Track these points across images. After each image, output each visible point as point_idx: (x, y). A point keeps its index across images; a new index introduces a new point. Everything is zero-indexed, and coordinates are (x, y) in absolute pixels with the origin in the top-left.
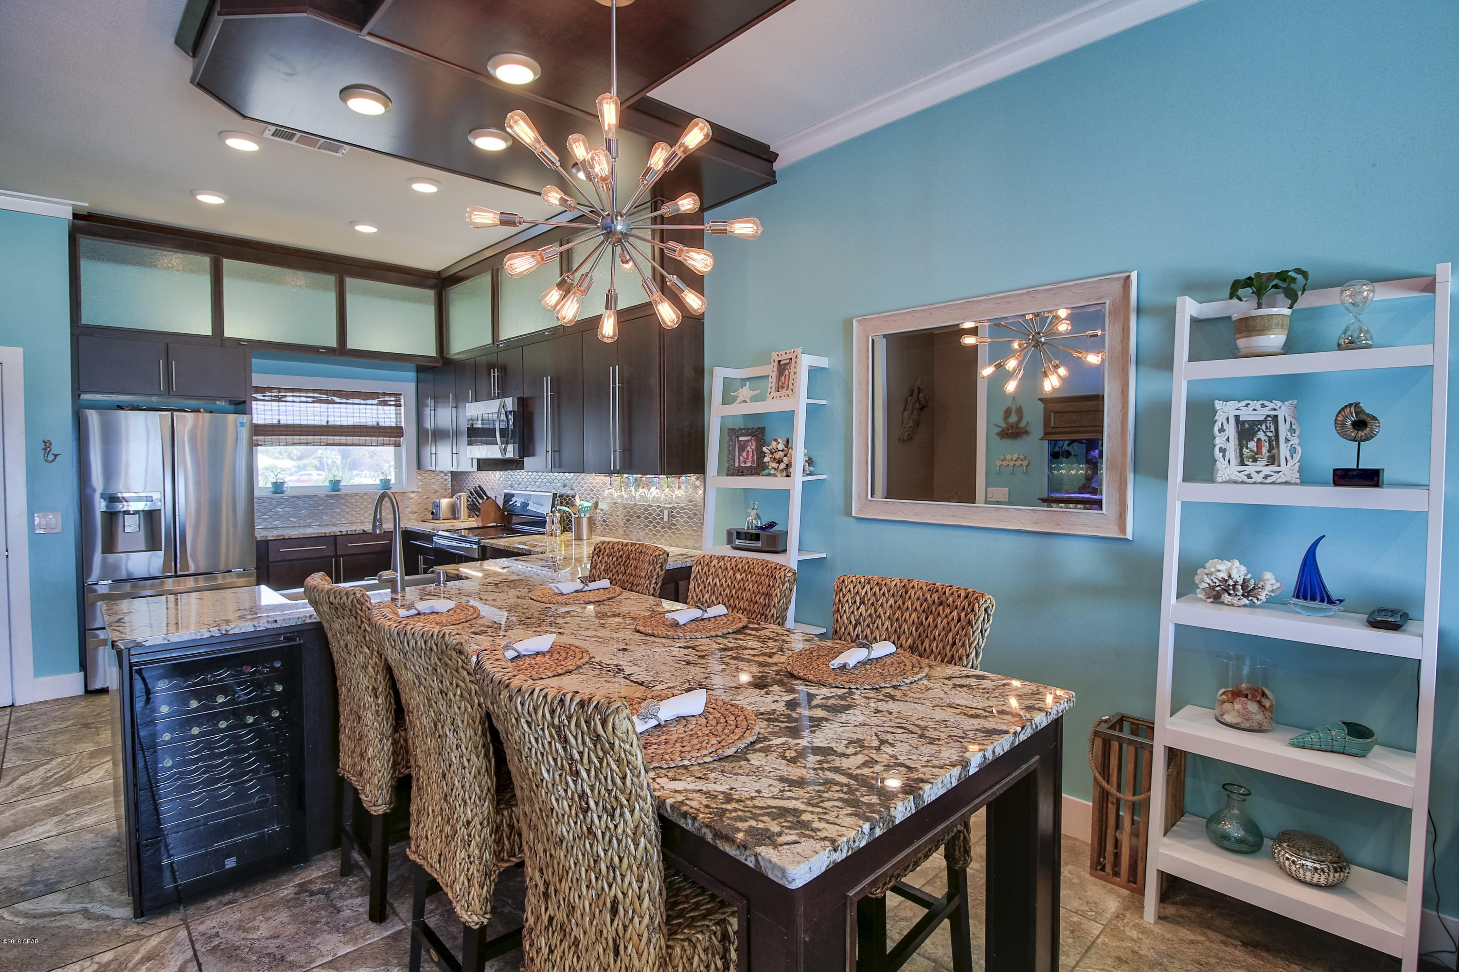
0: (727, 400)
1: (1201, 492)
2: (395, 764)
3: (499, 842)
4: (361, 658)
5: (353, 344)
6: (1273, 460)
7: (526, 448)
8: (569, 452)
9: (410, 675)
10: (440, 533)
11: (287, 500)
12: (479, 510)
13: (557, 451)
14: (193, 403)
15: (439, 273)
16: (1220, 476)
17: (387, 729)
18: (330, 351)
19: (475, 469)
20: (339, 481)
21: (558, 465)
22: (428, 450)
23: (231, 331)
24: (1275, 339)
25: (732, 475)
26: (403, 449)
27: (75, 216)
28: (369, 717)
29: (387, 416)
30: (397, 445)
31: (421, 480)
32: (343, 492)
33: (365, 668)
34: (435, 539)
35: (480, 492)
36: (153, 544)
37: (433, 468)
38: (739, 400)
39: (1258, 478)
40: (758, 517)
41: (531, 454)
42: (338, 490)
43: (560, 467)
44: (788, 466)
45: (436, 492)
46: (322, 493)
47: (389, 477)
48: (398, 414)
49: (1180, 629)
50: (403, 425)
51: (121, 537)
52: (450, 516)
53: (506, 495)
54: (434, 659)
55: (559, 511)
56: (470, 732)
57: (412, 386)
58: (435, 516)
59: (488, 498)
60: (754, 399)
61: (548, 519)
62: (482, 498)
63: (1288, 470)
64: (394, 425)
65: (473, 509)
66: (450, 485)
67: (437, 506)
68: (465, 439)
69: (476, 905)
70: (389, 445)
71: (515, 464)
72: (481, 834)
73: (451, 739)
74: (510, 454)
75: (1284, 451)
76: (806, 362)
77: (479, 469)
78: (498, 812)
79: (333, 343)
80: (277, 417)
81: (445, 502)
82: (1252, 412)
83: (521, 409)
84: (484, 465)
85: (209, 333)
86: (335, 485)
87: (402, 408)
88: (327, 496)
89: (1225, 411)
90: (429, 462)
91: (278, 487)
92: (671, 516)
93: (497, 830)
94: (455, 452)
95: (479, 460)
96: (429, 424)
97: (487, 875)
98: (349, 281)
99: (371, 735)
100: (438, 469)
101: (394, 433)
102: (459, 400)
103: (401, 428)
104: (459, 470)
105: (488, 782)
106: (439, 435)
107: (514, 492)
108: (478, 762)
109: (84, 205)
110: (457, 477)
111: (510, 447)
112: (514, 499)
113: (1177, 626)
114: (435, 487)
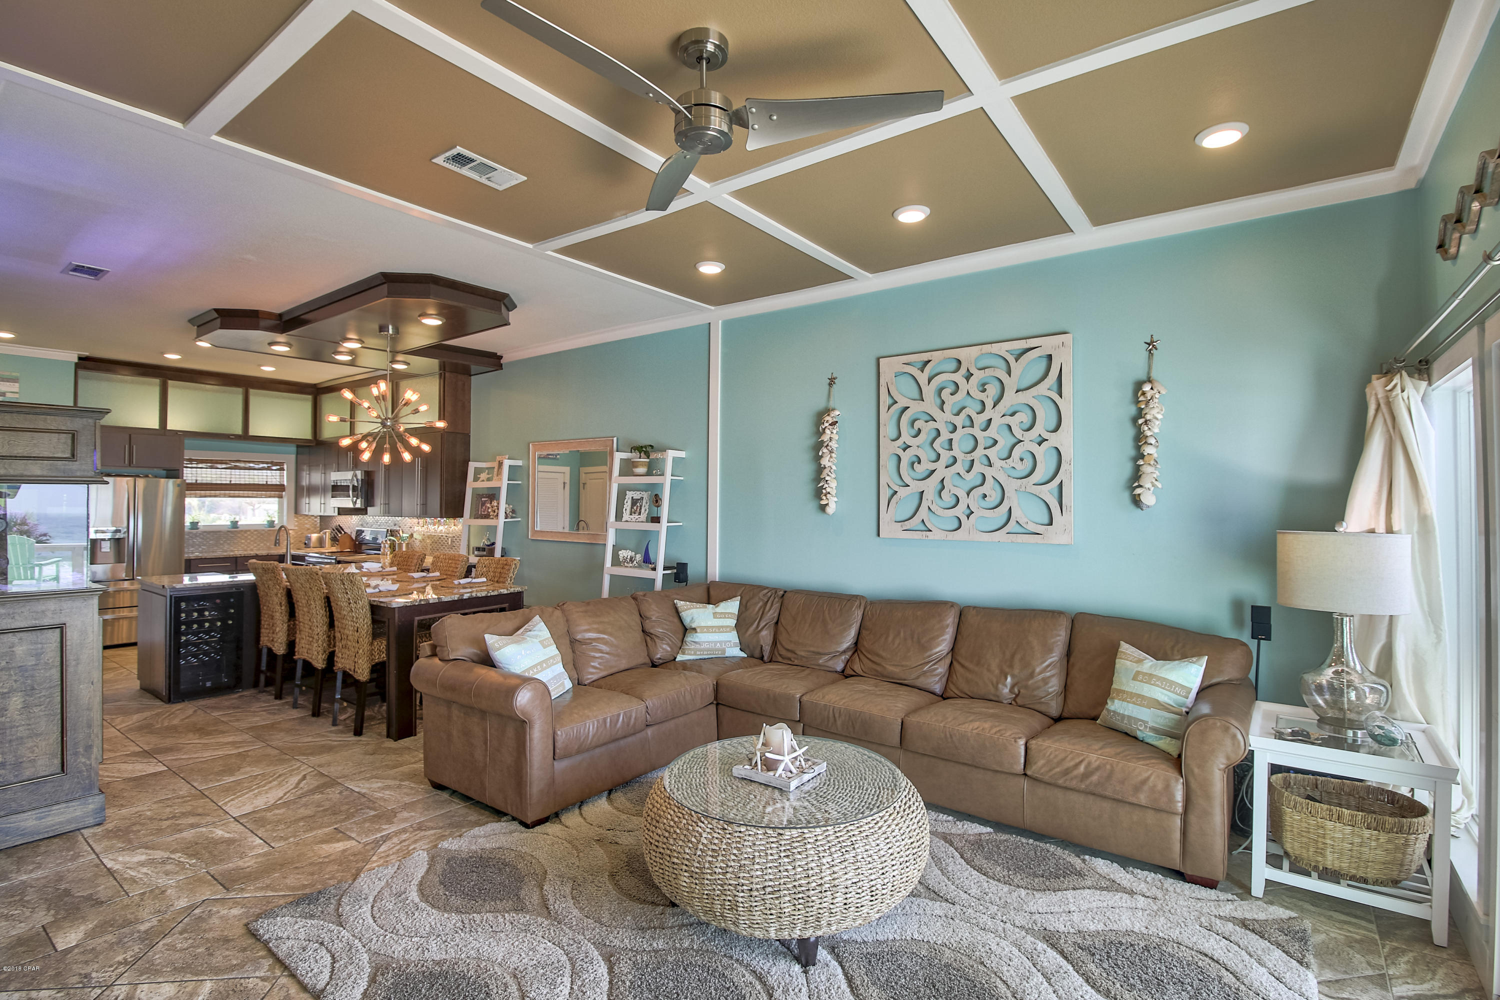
0: (476, 479)
1: (621, 525)
2: (288, 635)
3: (329, 641)
4: (275, 591)
5: (253, 432)
6: (640, 514)
7: (369, 501)
8: (394, 505)
9: (299, 584)
10: (311, 554)
11: (200, 534)
12: (338, 541)
13: (387, 504)
14: (145, 471)
15: (315, 385)
16: (624, 519)
17: (286, 619)
18: (237, 437)
19: (336, 514)
20: (237, 522)
21: (388, 512)
22: (305, 500)
23: (171, 426)
24: (642, 470)
25: (477, 518)
26: (285, 500)
27: (80, 358)
28: (277, 615)
29: (272, 477)
30: (281, 497)
31: (297, 521)
32: (240, 529)
33: (277, 594)
34: (307, 558)
35: (340, 529)
36: (119, 559)
37: (307, 513)
38: (481, 479)
39: (634, 520)
40: (488, 539)
41: (372, 505)
42: (237, 528)
43: (389, 513)
44: (497, 515)
45: (308, 529)
46: (226, 529)
47: (273, 519)
48: (282, 476)
49: (612, 576)
50: (285, 483)
51: (99, 555)
52: (318, 546)
53: (358, 531)
54: (308, 577)
55: (390, 540)
56: (320, 602)
57: (293, 457)
58: (307, 545)
59: (345, 533)
60: (489, 480)
61: (382, 545)
62: (341, 533)
63: (643, 516)
64: (278, 483)
65: (334, 539)
66: (319, 525)
67: (309, 539)
68: (330, 495)
69: (320, 661)
70: (274, 497)
71: (362, 511)
72: (323, 637)
73: (313, 606)
74: (358, 505)
75: (643, 510)
76: (507, 463)
77: (339, 514)
78: (329, 631)
79: (238, 430)
80: (195, 478)
81: (314, 536)
82: (637, 495)
83: (367, 478)
84: (342, 511)
85: (157, 427)
86: (235, 524)
87: (285, 472)
88: (229, 531)
89: (630, 495)
90: (305, 510)
91: (194, 525)
92: (452, 542)
93: (329, 637)
94: (322, 502)
95: (339, 508)
96: (305, 482)
97: (325, 652)
98: (251, 391)
99: (278, 622)
100: (310, 514)
101: (276, 490)
102: (326, 468)
103: (284, 485)
104: (326, 514)
105: (327, 620)
106: (312, 490)
107: (363, 529)
108: (322, 612)
109: (86, 354)
110: (324, 520)
111: (359, 501)
112: (363, 534)
113: (611, 575)
114: (307, 526)
